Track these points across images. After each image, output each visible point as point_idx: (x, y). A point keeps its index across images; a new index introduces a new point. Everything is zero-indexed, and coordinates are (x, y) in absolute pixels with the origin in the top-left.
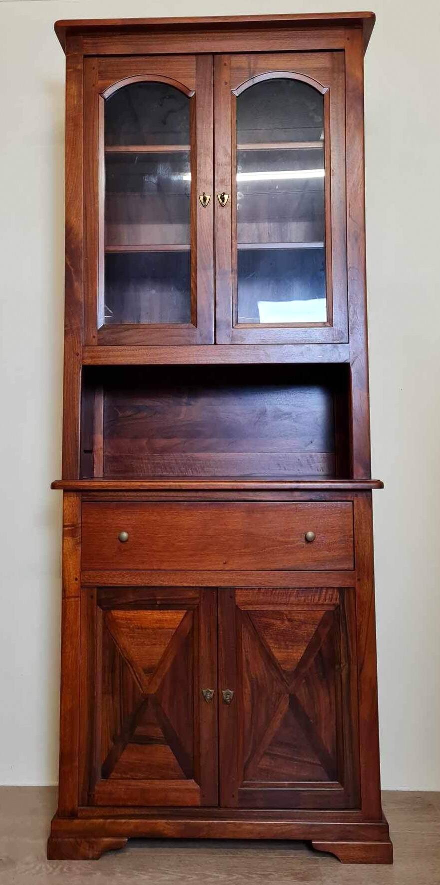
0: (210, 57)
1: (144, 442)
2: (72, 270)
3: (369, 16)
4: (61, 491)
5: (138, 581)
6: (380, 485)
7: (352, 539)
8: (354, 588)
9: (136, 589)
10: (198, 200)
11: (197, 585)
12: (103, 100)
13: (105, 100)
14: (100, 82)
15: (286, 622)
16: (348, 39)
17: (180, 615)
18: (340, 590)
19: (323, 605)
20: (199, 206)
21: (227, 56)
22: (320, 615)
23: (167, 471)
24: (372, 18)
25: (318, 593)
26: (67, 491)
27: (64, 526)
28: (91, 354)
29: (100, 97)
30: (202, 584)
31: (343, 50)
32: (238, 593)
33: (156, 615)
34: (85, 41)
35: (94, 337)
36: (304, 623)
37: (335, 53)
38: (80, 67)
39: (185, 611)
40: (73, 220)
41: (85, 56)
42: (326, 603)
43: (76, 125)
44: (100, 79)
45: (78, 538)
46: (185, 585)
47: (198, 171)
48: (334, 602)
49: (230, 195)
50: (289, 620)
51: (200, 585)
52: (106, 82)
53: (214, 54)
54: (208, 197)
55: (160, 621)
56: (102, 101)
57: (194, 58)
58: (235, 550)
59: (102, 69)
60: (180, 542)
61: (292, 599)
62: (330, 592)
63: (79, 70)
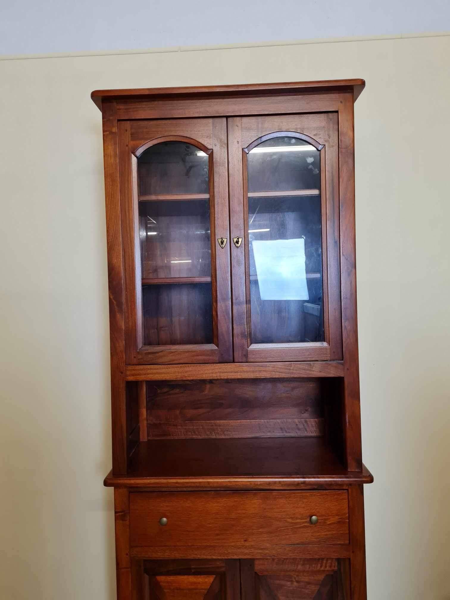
0: (225, 119)
1: (178, 412)
2: (115, 302)
3: (360, 83)
4: (113, 488)
5: (177, 555)
6: (370, 480)
7: (347, 520)
8: (350, 559)
9: (175, 561)
10: (217, 243)
11: (224, 558)
12: (136, 158)
13: (137, 157)
14: (132, 143)
15: (295, 584)
16: (341, 102)
17: (210, 579)
18: (338, 560)
19: (324, 571)
20: (218, 247)
21: (238, 118)
22: (321, 577)
23: (197, 435)
24: (362, 84)
25: (320, 562)
26: (117, 487)
27: (116, 513)
28: (133, 372)
29: (133, 155)
30: (227, 556)
31: (337, 112)
32: (257, 562)
33: (192, 579)
34: (118, 107)
35: (135, 357)
36: (309, 583)
37: (330, 114)
38: (115, 130)
39: (214, 576)
40: (115, 261)
41: (119, 120)
42: (326, 569)
43: (113, 181)
44: (132, 140)
45: (127, 522)
46: (214, 557)
47: (216, 218)
48: (333, 568)
49: (243, 238)
50: (297, 582)
51: (226, 558)
52: (138, 142)
53: (227, 117)
54: (225, 240)
55: (195, 583)
56: (134, 160)
57: (211, 120)
58: (253, 529)
59: (133, 131)
60: (209, 524)
61: (300, 567)
62: (329, 561)
63: (113, 132)
